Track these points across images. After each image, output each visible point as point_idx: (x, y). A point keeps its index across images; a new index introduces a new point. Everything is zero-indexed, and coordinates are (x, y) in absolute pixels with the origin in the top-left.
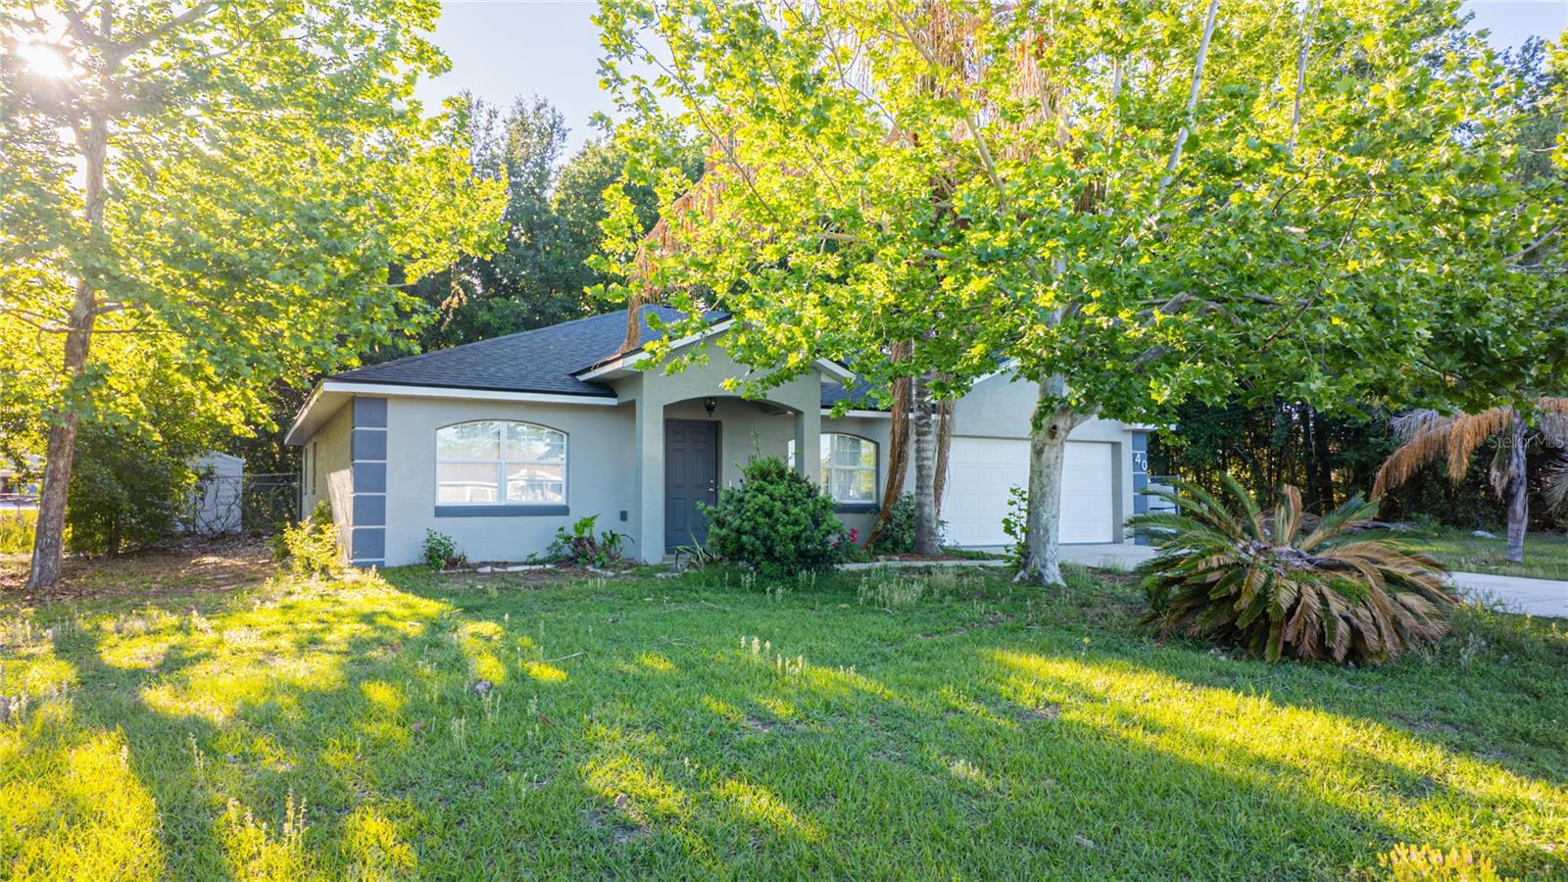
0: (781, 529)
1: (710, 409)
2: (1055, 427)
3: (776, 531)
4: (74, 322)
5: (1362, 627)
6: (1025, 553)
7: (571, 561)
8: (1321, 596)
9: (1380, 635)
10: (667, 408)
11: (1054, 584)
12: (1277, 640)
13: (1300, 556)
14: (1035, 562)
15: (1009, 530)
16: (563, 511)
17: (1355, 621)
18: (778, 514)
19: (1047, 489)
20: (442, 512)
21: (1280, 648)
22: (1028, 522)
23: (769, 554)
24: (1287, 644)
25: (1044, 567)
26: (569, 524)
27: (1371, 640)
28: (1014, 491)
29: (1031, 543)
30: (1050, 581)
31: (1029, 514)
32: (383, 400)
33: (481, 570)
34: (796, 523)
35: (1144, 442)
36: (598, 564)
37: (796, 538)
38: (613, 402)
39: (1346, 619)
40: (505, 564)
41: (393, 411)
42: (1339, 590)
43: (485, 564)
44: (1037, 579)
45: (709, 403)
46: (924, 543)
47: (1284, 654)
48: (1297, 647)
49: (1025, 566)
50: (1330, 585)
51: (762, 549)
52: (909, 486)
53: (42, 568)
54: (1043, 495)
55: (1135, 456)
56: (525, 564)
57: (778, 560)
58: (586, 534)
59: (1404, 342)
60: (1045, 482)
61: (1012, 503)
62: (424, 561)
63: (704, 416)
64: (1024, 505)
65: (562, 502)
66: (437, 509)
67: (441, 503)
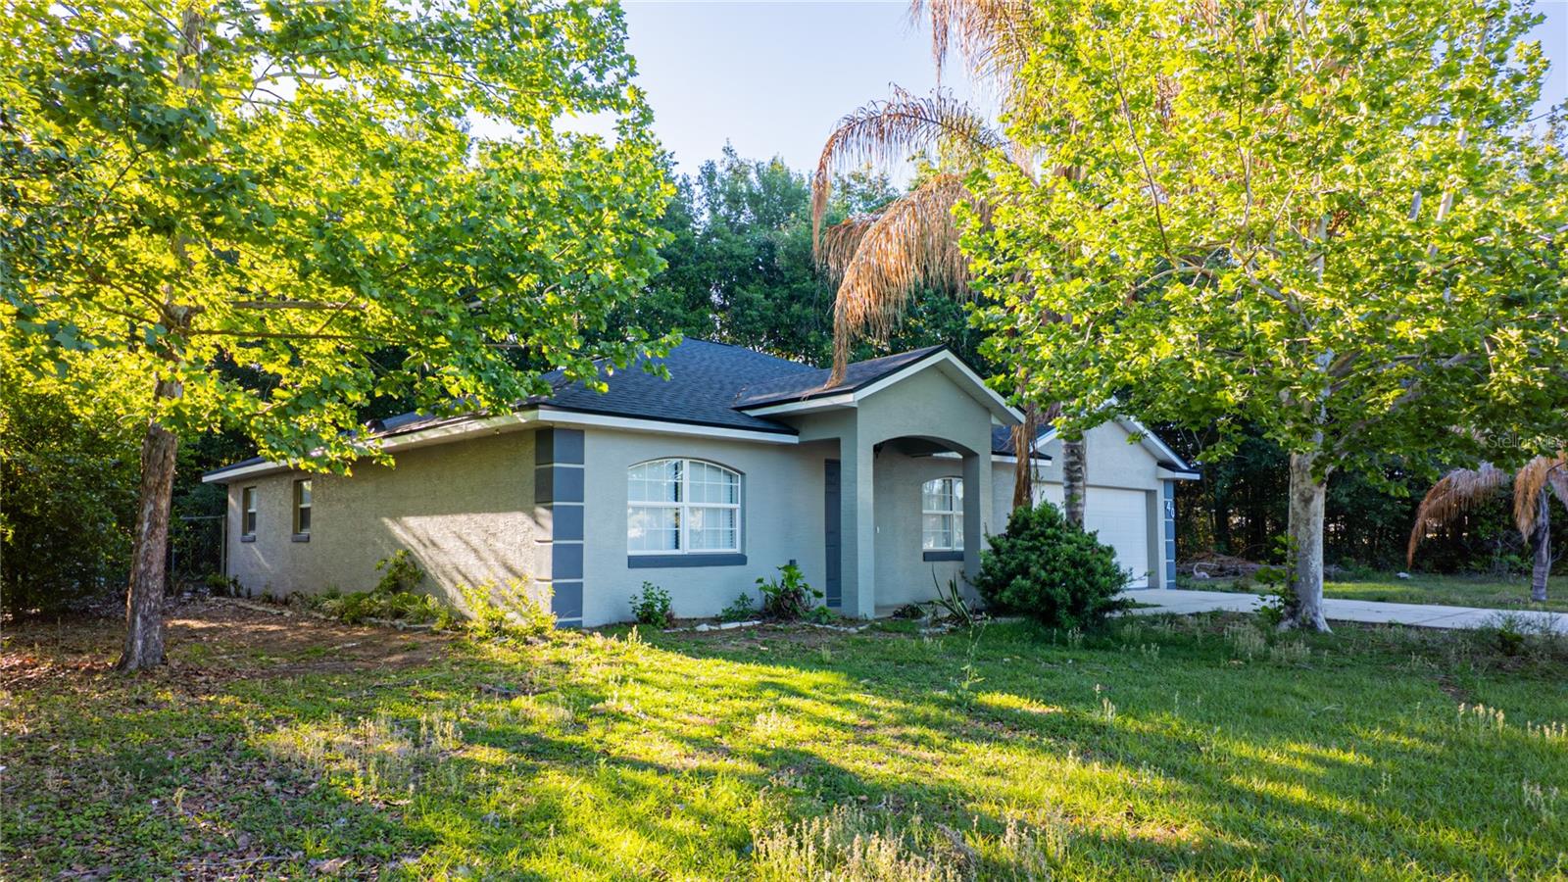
6: (1293, 601)
11: (1325, 633)
14: (1306, 610)
16: (740, 560)
20: (635, 562)
29: (1300, 591)
30: (1321, 630)
32: (578, 432)
35: (1172, 490)
38: (793, 439)
40: (717, 621)
41: (590, 444)
44: (1311, 627)
49: (1293, 615)
53: (146, 641)
55: (1166, 503)
56: (729, 621)
58: (794, 588)
62: (632, 618)
65: (737, 550)
66: (630, 558)
67: (631, 553)
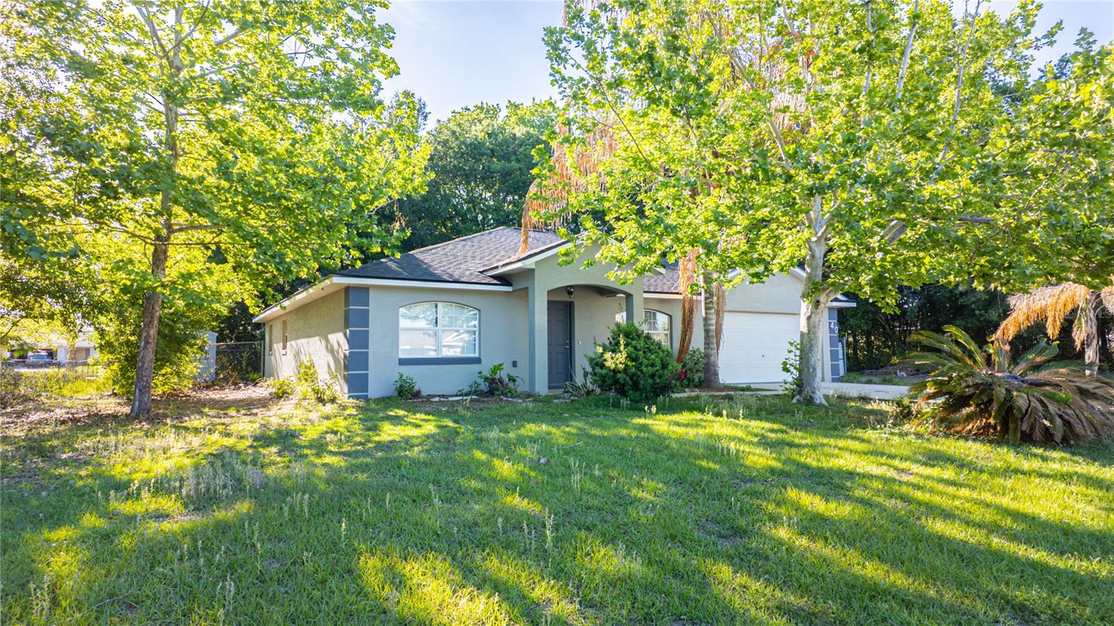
0: (645, 369)
1: (570, 293)
2: (818, 302)
3: (642, 371)
4: (159, 237)
5: (1071, 420)
6: (800, 384)
7: (491, 393)
8: (1041, 402)
9: (1084, 426)
10: (549, 292)
11: (821, 404)
12: (1015, 430)
13: (1016, 378)
14: (807, 390)
15: (786, 370)
16: (477, 361)
17: (1066, 417)
18: (642, 359)
19: (814, 342)
20: (403, 362)
21: (1019, 435)
22: (801, 363)
23: (635, 386)
24: (1023, 433)
25: (813, 393)
26: (486, 371)
27: (1079, 429)
28: (791, 344)
29: (803, 377)
30: (818, 402)
31: (801, 358)
32: (366, 289)
33: (433, 400)
34: (653, 365)
35: (836, 313)
36: (509, 395)
37: (653, 376)
38: (509, 289)
39: (1060, 416)
40: (448, 396)
41: (372, 294)
42: (1052, 397)
43: (435, 396)
44: (809, 401)
45: (569, 290)
46: (711, 381)
47: (1021, 439)
48: (1031, 434)
49: (800, 393)
50: (1045, 396)
51: (630, 382)
52: (697, 342)
53: (140, 402)
54: (811, 346)
55: (830, 323)
56: (456, 396)
57: (641, 390)
58: (497, 376)
59: (1093, 242)
60: (812, 337)
61: (790, 352)
62: (396, 394)
63: (566, 298)
64: (798, 353)
65: (477, 355)
66: (400, 360)
67: (402, 356)
